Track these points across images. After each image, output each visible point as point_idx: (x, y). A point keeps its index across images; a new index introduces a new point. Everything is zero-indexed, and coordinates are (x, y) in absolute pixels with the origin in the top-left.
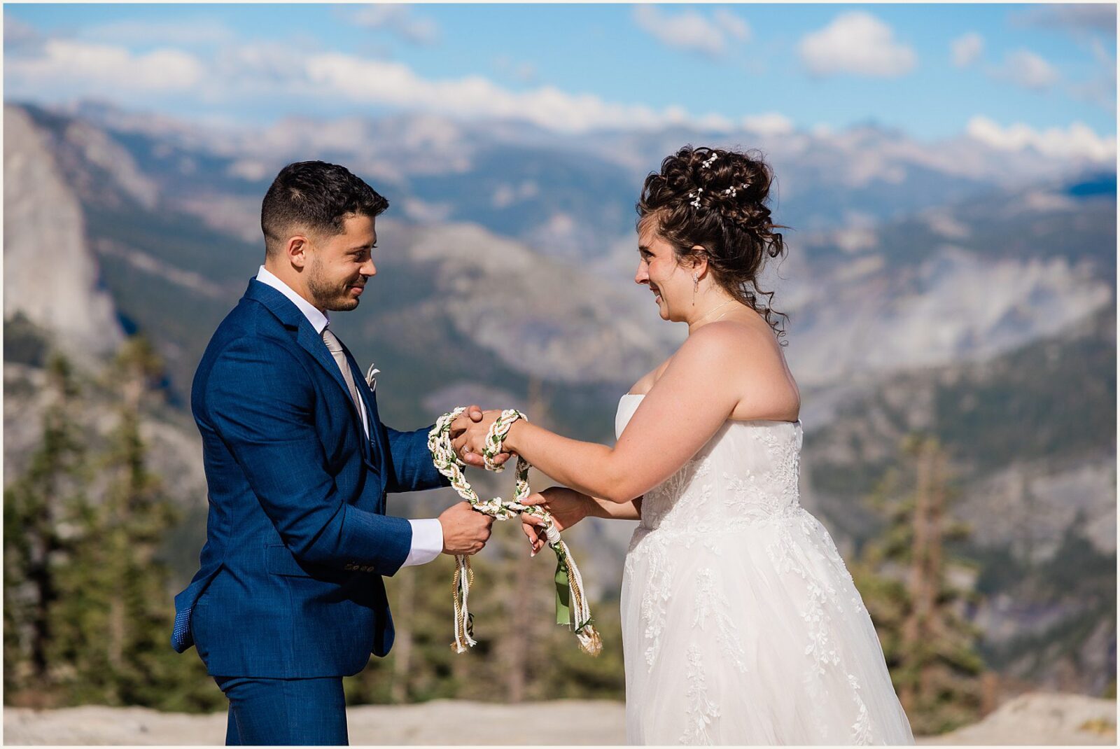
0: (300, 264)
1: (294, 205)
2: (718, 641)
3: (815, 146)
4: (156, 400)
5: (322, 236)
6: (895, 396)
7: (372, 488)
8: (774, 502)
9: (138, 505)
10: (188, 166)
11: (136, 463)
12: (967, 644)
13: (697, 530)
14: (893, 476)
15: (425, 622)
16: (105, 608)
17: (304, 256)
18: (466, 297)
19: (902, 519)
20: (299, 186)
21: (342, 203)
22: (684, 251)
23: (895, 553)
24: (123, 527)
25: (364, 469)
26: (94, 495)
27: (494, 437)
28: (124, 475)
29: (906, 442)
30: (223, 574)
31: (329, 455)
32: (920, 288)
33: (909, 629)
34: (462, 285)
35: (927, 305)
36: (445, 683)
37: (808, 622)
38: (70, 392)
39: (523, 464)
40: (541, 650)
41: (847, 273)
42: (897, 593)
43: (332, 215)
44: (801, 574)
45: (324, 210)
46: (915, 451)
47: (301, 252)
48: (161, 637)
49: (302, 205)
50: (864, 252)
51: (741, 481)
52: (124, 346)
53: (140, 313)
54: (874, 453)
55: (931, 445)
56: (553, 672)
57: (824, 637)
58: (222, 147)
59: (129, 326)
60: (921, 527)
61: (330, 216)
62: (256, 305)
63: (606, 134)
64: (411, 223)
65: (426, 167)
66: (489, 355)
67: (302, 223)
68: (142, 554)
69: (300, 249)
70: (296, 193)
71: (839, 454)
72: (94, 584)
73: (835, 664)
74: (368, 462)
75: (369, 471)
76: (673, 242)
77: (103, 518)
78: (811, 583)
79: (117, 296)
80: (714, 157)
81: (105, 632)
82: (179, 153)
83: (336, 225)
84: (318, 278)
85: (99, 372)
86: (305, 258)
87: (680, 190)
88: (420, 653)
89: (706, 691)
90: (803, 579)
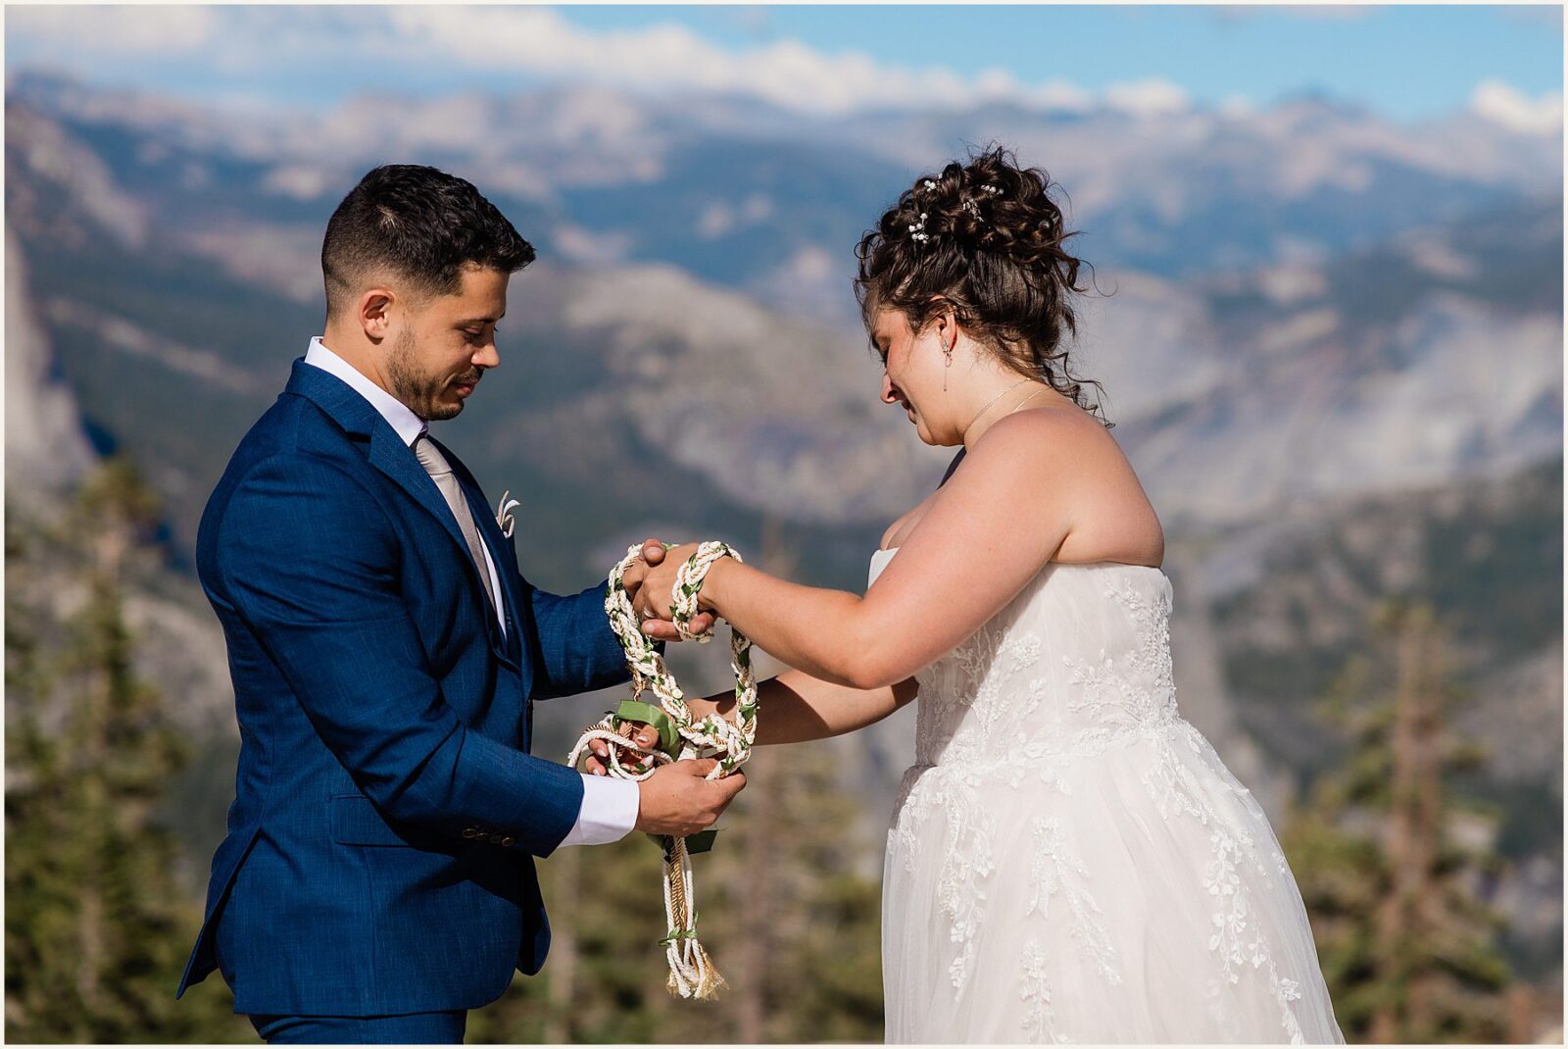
0: (378, 334)
1: (381, 236)
2: (1073, 936)
3: (1224, 132)
4: (149, 561)
5: (420, 292)
6: (1360, 538)
7: (506, 697)
8: (1143, 700)
9: (122, 735)
10: (196, 177)
11: (117, 667)
12: (1482, 939)
13: (1026, 755)
14: (1358, 669)
15: (597, 918)
16: (70, 905)
17: (385, 321)
18: (656, 385)
19: (1374, 738)
20: (396, 207)
21: (460, 244)
23: (1364, 793)
24: (99, 771)
25: (493, 664)
26: (50, 720)
27: (685, 587)
28: (99, 687)
29: (1378, 612)
30: (261, 844)
31: (431, 644)
32: (1398, 361)
33: (1389, 918)
34: (651, 366)
35: (1409, 388)
36: (631, 1020)
37: (1216, 895)
39: (740, 640)
40: (789, 961)
41: (1279, 338)
42: (1368, 859)
43: (443, 261)
44: (1200, 817)
45: (431, 251)
46: (1394, 626)
47: (382, 315)
48: (163, 952)
49: (396, 238)
50: (1306, 305)
51: (1091, 669)
52: (94, 474)
53: (121, 420)
54: (1327, 630)
55: (1419, 616)
56: (810, 997)
57: (1241, 920)
58: (252, 144)
59: (102, 440)
60: (1405, 749)
61: (439, 262)
62: (301, 402)
64: (567, 266)
65: (587, 174)
66: (697, 480)
67: (391, 266)
68: (130, 816)
69: (381, 310)
70: (389, 217)
71: (1270, 634)
72: (51, 867)
73: (1256, 966)
74: (498, 653)
75: (500, 668)
77: (64, 757)
78: (1217, 831)
79: (82, 392)
81: (71, 944)
82: (179, 156)
83: (446, 278)
84: (404, 360)
85: (54, 517)
86: (386, 325)
88: (590, 970)
89: (1052, 1019)
90: (1204, 826)
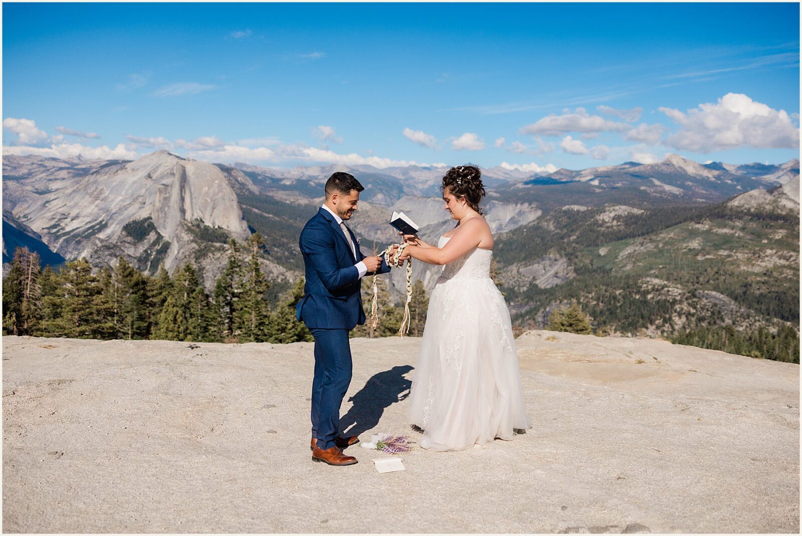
0: (335, 202)
1: (336, 184)
4: (262, 252)
5: (343, 195)
8: (484, 274)
9: (258, 282)
11: (257, 270)
16: (250, 313)
20: (339, 179)
21: (350, 186)
22: (458, 197)
24: (254, 289)
26: (245, 280)
28: (254, 274)
30: (310, 298)
38: (236, 250)
43: (347, 189)
45: (345, 187)
49: (338, 185)
52: (251, 236)
58: (279, 176)
59: (253, 231)
62: (320, 215)
63: (393, 169)
67: (338, 190)
68: (260, 297)
69: (336, 198)
70: (337, 181)
72: (246, 306)
76: (454, 195)
77: (248, 287)
79: (249, 221)
80: (463, 168)
81: (250, 320)
83: (348, 192)
84: (340, 207)
85: (245, 244)
86: (337, 201)
87: (455, 179)
